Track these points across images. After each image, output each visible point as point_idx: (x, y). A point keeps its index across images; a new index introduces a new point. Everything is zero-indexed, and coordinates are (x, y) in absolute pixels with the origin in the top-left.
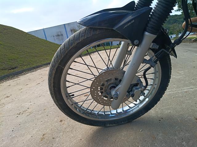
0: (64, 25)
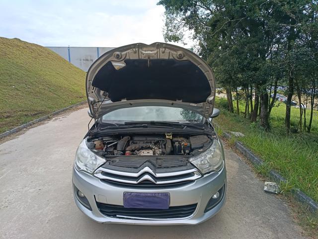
0: (98, 48)
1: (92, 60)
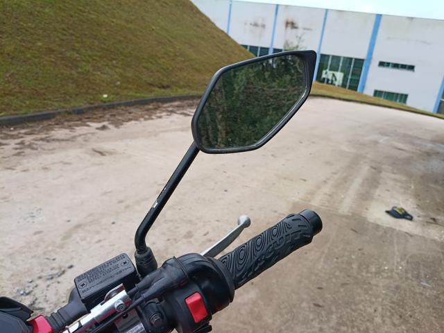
0: (278, 5)
1: (263, 26)
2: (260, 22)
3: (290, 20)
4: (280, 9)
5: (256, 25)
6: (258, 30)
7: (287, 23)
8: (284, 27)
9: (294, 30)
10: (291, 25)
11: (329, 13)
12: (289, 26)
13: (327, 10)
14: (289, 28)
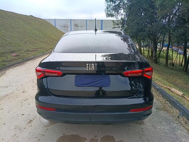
1: (67, 27)
2: (66, 26)
3: (76, 24)
4: (72, 21)
5: (65, 26)
6: (66, 28)
7: (75, 25)
8: (74, 26)
9: (78, 27)
10: (76, 25)
11: (87, 21)
12: (76, 26)
13: (86, 20)
14: (76, 27)
